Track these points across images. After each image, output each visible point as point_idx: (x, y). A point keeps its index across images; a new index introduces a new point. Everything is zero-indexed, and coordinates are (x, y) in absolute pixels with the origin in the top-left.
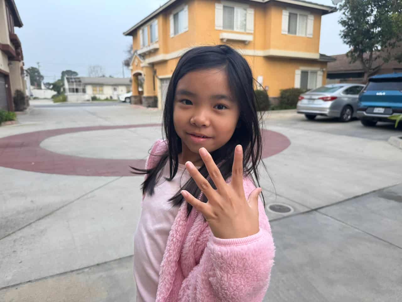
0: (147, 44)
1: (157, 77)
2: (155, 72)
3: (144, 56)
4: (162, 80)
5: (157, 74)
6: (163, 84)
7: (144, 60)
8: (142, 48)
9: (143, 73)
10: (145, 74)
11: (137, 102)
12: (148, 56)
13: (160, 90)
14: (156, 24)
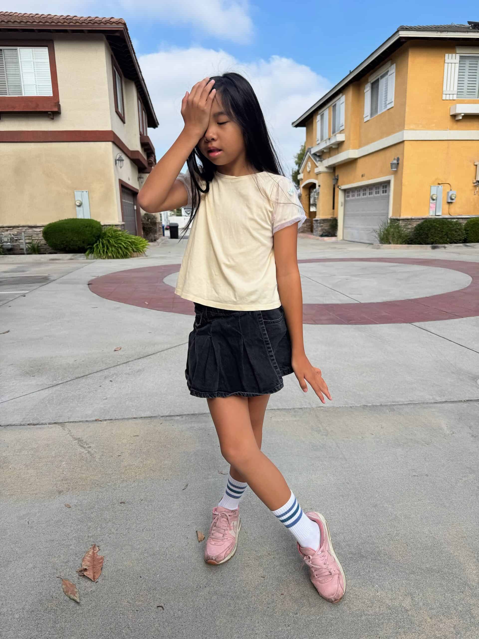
0: (326, 136)
1: (338, 187)
2: (337, 180)
3: (320, 155)
4: (346, 191)
5: (340, 183)
6: (346, 199)
7: (321, 161)
8: (319, 144)
9: (318, 182)
10: (319, 184)
11: (306, 229)
12: (328, 155)
13: (343, 208)
14: (343, 103)
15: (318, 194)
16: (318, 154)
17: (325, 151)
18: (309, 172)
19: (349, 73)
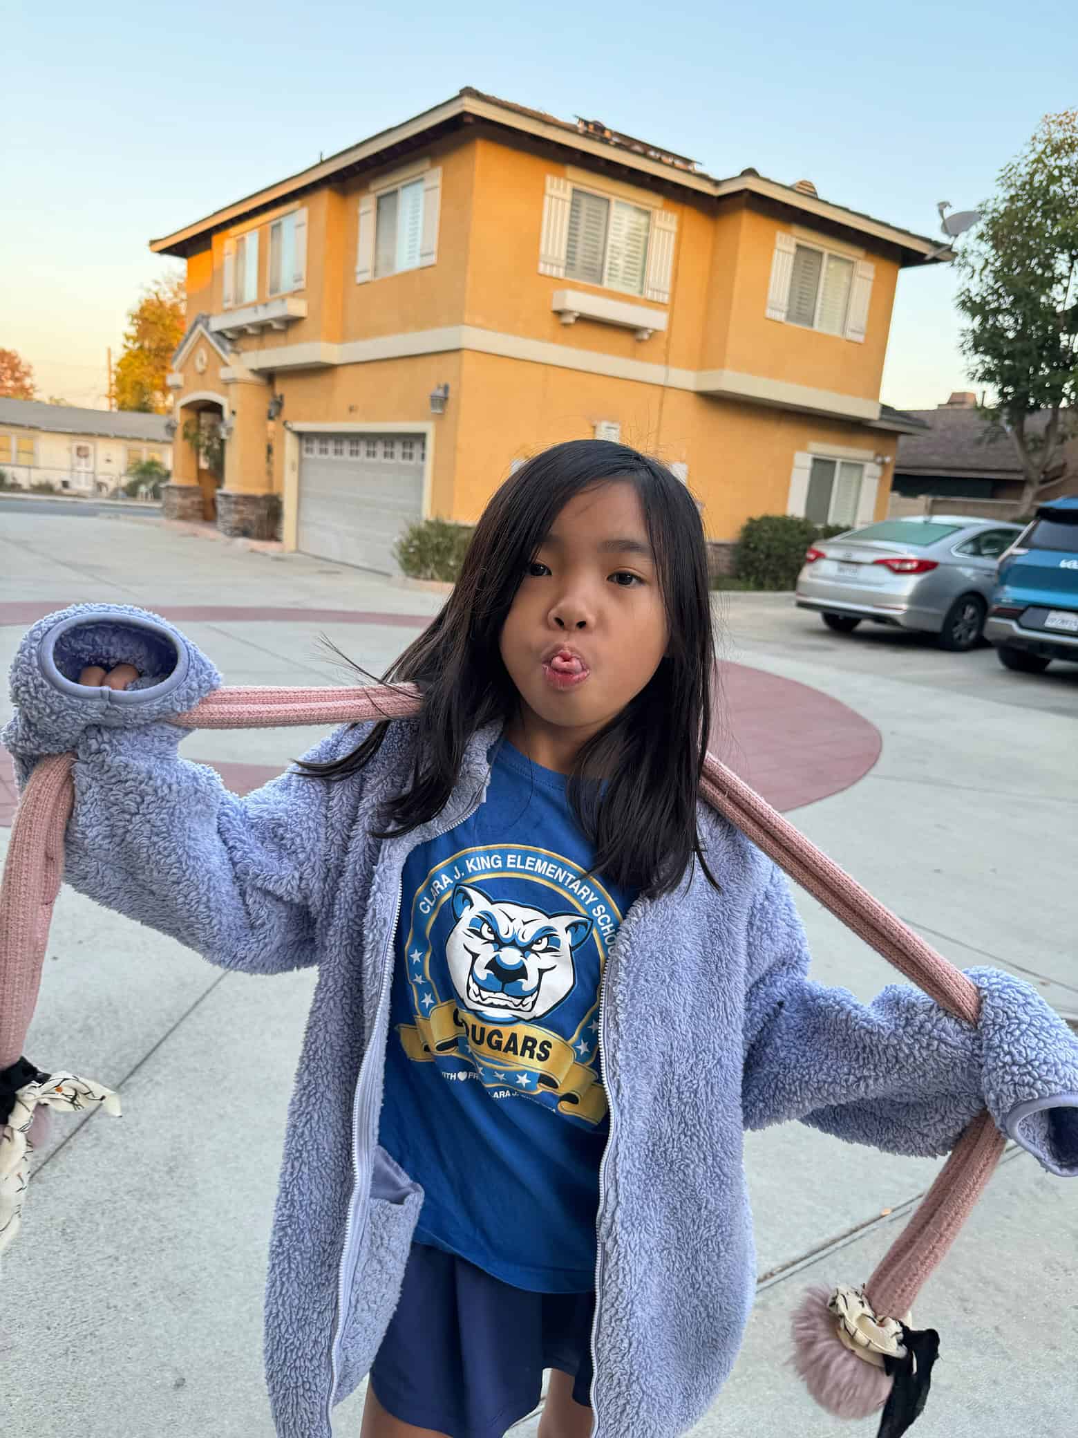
1: (285, 423)
2: (280, 404)
4: (304, 437)
5: (287, 414)
6: (305, 455)
7: (238, 353)
8: (229, 310)
9: (230, 405)
10: (234, 408)
11: (190, 511)
12: (255, 342)
13: (296, 473)
14: (299, 226)
15: (229, 431)
16: (229, 335)
17: (251, 331)
18: (202, 373)
19: (318, 161)
